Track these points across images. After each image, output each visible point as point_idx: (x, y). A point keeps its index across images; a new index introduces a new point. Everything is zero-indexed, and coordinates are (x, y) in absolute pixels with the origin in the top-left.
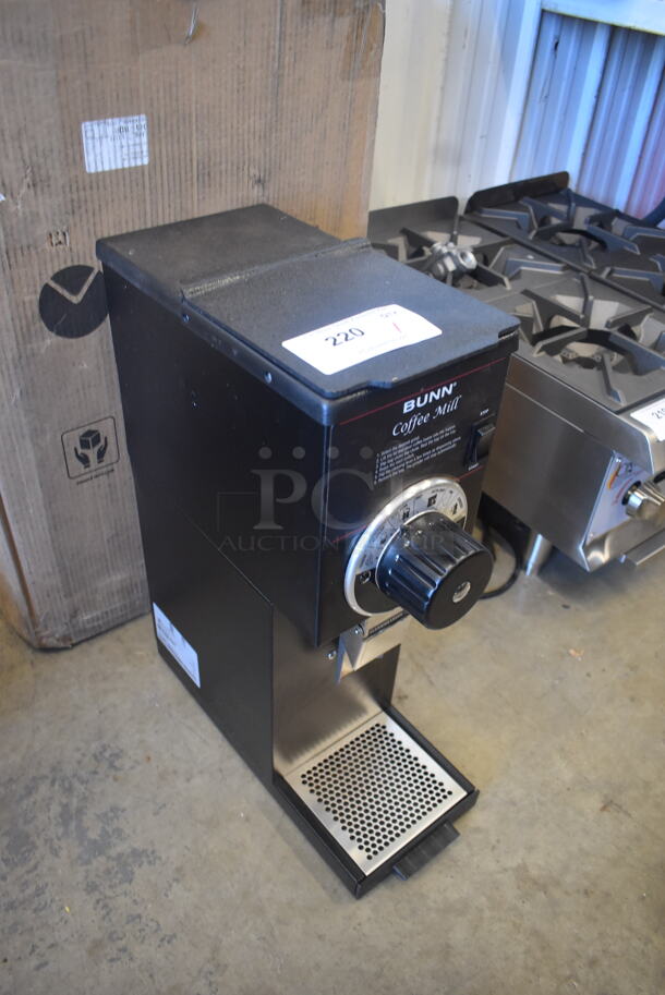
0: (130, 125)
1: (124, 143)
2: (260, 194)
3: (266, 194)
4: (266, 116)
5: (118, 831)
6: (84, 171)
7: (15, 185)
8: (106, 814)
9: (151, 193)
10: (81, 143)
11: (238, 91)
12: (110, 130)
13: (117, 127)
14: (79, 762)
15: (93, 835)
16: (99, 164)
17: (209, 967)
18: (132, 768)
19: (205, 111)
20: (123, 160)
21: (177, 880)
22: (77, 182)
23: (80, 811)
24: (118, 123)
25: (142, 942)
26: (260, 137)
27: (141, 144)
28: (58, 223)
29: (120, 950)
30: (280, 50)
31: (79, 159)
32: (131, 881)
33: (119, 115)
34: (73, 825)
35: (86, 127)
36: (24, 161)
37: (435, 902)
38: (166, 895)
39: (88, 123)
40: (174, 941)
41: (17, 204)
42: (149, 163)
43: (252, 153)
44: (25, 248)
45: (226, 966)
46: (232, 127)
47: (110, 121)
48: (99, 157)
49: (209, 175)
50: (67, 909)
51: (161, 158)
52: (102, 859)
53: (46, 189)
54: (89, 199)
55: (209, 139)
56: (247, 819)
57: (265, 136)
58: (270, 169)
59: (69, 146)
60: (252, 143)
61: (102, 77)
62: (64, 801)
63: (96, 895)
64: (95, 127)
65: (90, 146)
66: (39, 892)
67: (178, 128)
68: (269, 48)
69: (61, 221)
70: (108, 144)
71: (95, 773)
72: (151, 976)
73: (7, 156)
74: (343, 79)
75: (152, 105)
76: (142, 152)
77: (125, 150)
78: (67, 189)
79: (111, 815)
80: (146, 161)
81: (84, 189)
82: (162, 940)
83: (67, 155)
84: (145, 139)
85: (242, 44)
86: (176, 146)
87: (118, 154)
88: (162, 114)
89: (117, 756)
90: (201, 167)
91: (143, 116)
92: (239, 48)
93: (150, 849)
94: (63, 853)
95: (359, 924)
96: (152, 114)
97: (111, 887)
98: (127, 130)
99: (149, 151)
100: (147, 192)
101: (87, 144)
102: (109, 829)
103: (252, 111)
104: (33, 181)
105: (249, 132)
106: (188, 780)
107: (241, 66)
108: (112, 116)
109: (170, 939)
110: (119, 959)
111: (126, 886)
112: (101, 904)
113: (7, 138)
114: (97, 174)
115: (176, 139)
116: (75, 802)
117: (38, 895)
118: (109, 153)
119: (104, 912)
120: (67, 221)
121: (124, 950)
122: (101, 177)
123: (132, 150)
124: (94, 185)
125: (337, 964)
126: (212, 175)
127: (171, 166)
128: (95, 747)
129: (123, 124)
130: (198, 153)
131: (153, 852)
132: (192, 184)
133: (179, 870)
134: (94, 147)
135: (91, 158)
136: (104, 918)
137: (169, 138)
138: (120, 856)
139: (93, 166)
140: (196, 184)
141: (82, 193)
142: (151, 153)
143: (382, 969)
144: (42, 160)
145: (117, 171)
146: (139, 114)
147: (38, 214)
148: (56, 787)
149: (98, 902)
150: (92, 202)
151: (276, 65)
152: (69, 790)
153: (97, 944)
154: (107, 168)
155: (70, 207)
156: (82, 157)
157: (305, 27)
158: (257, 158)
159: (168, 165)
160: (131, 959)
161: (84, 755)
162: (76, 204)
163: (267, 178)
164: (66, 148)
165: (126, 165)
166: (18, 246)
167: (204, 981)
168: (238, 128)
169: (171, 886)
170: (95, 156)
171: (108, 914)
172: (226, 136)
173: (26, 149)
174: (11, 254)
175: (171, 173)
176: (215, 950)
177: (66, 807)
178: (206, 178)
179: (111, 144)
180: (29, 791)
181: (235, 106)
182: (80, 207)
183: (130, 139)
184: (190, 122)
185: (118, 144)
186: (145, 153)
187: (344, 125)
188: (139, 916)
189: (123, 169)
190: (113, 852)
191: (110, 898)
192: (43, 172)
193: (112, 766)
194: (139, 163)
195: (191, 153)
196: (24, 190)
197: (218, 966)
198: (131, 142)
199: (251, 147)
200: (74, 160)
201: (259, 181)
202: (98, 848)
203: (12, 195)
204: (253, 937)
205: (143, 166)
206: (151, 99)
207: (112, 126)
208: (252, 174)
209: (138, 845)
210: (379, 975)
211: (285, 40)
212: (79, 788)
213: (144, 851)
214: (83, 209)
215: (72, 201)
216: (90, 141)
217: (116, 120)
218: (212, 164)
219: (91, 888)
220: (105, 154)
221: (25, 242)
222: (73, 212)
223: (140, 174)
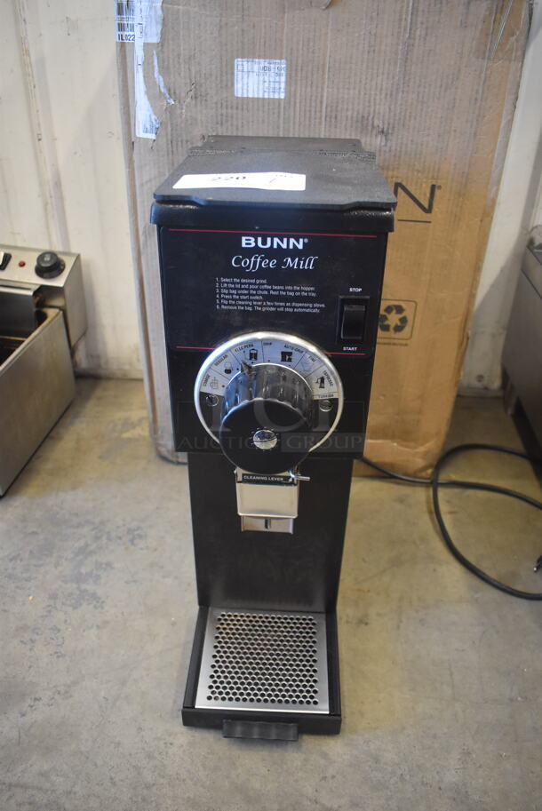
0: (272, 66)
1: (266, 79)
2: (383, 144)
3: (389, 144)
4: (393, 78)
5: (98, 577)
6: (233, 95)
7: (183, 95)
8: (101, 564)
9: (284, 123)
10: (233, 74)
11: (369, 52)
12: (256, 67)
13: (262, 66)
14: (118, 527)
15: (83, 570)
16: (245, 91)
17: (62, 689)
18: (142, 549)
19: (337, 65)
20: (265, 92)
21: (98, 627)
22: (227, 101)
23: (91, 553)
24: (263, 63)
25: (45, 645)
26: (386, 94)
27: (279, 82)
28: (209, 129)
29: (31, 640)
30: (411, 23)
31: (230, 85)
32: (75, 608)
33: (265, 57)
34: (81, 557)
35: (238, 61)
36: (191, 80)
37: (238, 776)
38: (84, 631)
39: (239, 60)
40: (61, 659)
41: (182, 109)
42: (285, 97)
43: (377, 107)
44: (184, 142)
45: (71, 696)
46: (360, 81)
47: (257, 60)
48: (245, 87)
49: (336, 117)
50: (31, 598)
51: (295, 95)
52: (75, 586)
53: (203, 102)
54: (235, 116)
55: (338, 89)
56: (173, 624)
57: (391, 95)
58: (394, 124)
59: (224, 74)
60: (378, 97)
61: (254, 26)
62: (89, 542)
63: (52, 602)
64: (245, 63)
65: (240, 77)
66: (28, 580)
67: (312, 75)
68: (400, 20)
69: (212, 128)
70: (253, 79)
71: (120, 538)
72: (30, 667)
73: (180, 74)
74: (478, 58)
75: (291, 54)
76: (280, 88)
77: (266, 85)
78: (219, 106)
79: (104, 566)
80: (282, 96)
81: (232, 108)
82: (56, 653)
83: (221, 81)
84: (283, 79)
85: (374, 14)
86: (309, 89)
87: (261, 87)
88: (300, 61)
89: (140, 536)
90: (329, 109)
91: (283, 61)
92: (372, 18)
93: (103, 600)
94: (60, 568)
95: (171, 744)
96: (291, 61)
97: (63, 604)
98: (269, 69)
99: (285, 89)
100: (281, 121)
101: (238, 75)
102: (95, 572)
103: (381, 71)
104: (195, 94)
105: (376, 89)
106: (164, 577)
107: (372, 33)
108: (259, 57)
109: (59, 655)
110: (25, 644)
111: (71, 608)
112: (49, 608)
113: (181, 61)
114: (243, 98)
115: (310, 83)
116: (93, 547)
117: (26, 580)
118: (253, 84)
119: (45, 614)
120: (217, 128)
121: (32, 641)
122: (245, 102)
123: (272, 86)
124: (240, 107)
125: (130, 755)
126: (339, 118)
127: (303, 104)
128: (134, 525)
129: (266, 64)
130: (327, 98)
131: (103, 602)
132: (320, 123)
133: (106, 622)
134: (242, 78)
135: (240, 85)
136: (42, 617)
137: (304, 81)
138: (86, 591)
139: (240, 91)
140: (323, 123)
141: (230, 111)
142: (288, 91)
143: (154, 785)
144: (203, 81)
145: (258, 99)
146: (281, 59)
147: (196, 120)
148: (93, 532)
149: (49, 606)
150: (237, 119)
151: (407, 35)
152: (97, 538)
153: (25, 628)
154: (250, 96)
155: (219, 118)
156: (233, 85)
157: (438, 6)
158: (382, 111)
159: (300, 102)
160: (31, 650)
161: (124, 525)
162: (224, 118)
163: (390, 131)
164: (221, 75)
165: (266, 96)
166: (180, 139)
167: (50, 694)
168: (366, 84)
169: (92, 627)
170: (243, 84)
171: (46, 616)
172: (354, 88)
173: (193, 72)
174: (174, 143)
175: (303, 109)
176: (75, 683)
177: (87, 545)
178: (333, 120)
179: (256, 77)
180: (79, 525)
181: (365, 65)
182: (227, 121)
183: (271, 76)
184: (323, 71)
185: (261, 78)
186: (282, 90)
187: (476, 99)
188: (59, 631)
189: (264, 99)
190: (83, 586)
191: (57, 609)
192: (203, 89)
193: (132, 541)
194: (277, 97)
195: (322, 96)
196: (188, 100)
197: (66, 692)
198: (272, 79)
199: (378, 102)
200: (227, 85)
201: (383, 132)
202: (79, 579)
203: (179, 102)
204: (103, 694)
205: (279, 99)
206: (292, 49)
207: (258, 64)
208: (375, 124)
209: (100, 592)
210: (148, 787)
211: (417, 15)
212: (104, 540)
213: (100, 598)
214: (229, 123)
215: (222, 115)
216: (240, 73)
217: (262, 61)
218: (339, 108)
219: (54, 597)
220: (250, 84)
221: (185, 138)
222: (222, 124)
223: (277, 104)
